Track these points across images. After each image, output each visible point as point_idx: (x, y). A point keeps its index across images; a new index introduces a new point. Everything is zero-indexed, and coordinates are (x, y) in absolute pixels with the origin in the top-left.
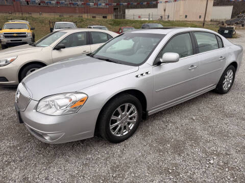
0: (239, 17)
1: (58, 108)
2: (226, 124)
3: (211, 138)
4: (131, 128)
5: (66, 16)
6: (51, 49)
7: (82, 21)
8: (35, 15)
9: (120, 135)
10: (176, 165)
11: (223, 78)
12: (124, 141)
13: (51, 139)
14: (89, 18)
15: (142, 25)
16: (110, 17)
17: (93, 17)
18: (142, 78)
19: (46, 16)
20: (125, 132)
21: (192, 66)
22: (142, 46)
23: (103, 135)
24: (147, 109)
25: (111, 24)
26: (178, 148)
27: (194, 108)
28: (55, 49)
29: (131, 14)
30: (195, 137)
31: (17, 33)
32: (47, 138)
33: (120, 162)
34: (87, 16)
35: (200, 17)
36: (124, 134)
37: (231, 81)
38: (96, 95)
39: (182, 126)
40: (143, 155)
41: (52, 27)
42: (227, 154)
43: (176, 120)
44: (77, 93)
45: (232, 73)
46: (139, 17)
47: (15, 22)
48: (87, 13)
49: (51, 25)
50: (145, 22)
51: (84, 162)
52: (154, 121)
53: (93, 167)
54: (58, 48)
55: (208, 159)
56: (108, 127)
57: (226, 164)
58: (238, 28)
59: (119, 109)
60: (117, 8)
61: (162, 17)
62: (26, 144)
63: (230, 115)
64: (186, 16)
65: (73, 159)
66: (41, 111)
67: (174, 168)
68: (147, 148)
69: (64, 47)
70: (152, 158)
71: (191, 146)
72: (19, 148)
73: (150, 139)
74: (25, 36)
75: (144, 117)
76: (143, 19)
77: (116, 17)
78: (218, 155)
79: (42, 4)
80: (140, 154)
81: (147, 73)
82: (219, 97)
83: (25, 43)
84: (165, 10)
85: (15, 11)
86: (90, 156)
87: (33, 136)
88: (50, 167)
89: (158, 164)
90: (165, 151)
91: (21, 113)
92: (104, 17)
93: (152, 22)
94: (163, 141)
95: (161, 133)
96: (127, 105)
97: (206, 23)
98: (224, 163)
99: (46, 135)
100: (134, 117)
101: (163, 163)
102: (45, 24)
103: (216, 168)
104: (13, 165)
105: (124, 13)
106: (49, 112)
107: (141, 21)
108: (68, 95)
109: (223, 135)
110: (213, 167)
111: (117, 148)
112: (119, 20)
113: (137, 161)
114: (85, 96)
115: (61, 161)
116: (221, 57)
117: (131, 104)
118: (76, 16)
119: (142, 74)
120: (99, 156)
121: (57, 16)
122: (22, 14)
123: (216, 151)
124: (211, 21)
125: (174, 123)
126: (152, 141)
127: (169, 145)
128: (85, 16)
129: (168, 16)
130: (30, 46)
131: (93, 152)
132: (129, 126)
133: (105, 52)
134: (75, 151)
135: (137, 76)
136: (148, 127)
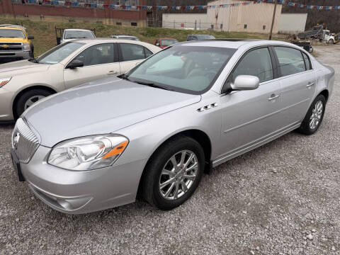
0: (315, 29)
1: (83, 158)
2: (321, 178)
3: (304, 200)
4: (188, 187)
5: (79, 21)
6: (63, 67)
7: (102, 28)
8: (35, 19)
9: (172, 198)
10: (259, 243)
11: (310, 112)
12: (179, 206)
13: (71, 206)
14: (112, 24)
15: (187, 36)
16: (142, 24)
17: (118, 24)
18: (206, 112)
19: (49, 19)
20: (180, 192)
21: (273, 95)
22: (196, 66)
23: (149, 199)
24: (212, 159)
25: (143, 34)
26: (259, 217)
27: (272, 155)
28: (67, 67)
29: (170, 20)
30: (280, 199)
31: (7, 44)
32: (64, 205)
33: (176, 240)
34: (110, 21)
35: (264, 27)
36: (179, 196)
37: (319, 117)
38: (141, 138)
39: (259, 182)
40: (209, 229)
41: (59, 36)
42: (329, 224)
43: (250, 174)
44: (112, 135)
45: (322, 106)
46: (182, 25)
47: (5, 28)
48: (110, 18)
49: (58, 32)
50: (190, 32)
51: (122, 242)
52: (219, 176)
53: (136, 249)
54: (72, 66)
55: (304, 232)
56: (156, 186)
57: (331, 239)
58: (314, 43)
59: (173, 159)
60: (151, 13)
61: (212, 26)
62: (29, 214)
63: (324, 166)
64: (245, 26)
65: (103, 236)
66: (54, 164)
67: (258, 248)
68: (214, 216)
69: (81, 65)
70: (222, 232)
71: (277, 212)
72: (17, 220)
73: (216, 202)
74: (20, 49)
75: (207, 169)
76: (186, 29)
77: (150, 24)
78: (317, 225)
79: (44, 4)
80: (205, 226)
81: (213, 105)
82: (304, 139)
83: (20, 58)
84: (217, 17)
85: (4, 12)
86: (130, 232)
87: (39, 200)
88: (68, 251)
89: (233, 241)
90: (241, 220)
91: (22, 165)
92: (133, 24)
93: (200, 32)
94: (235, 206)
95: (231, 193)
96: (184, 153)
97: (272, 36)
98: (328, 238)
99: (63, 200)
100: (193, 170)
101: (240, 240)
102: (49, 32)
103: (317, 245)
104: (9, 247)
105: (161, 19)
106: (68, 164)
107: (185, 31)
108: (97, 139)
109: (320, 195)
110: (313, 244)
111: (169, 218)
112: (154, 29)
113: (201, 238)
114: (124, 139)
115: (85, 239)
116: (309, 83)
117: (189, 152)
118: (93, 22)
119: (206, 107)
120: (144, 231)
121: (66, 21)
122: (15, 17)
123: (314, 220)
124: (279, 33)
125: (248, 178)
126: (220, 205)
127: (245, 212)
128: (106, 22)
129: (222, 25)
130: (29, 62)
131: (133, 224)
132: (186, 184)
133: (144, 72)
134: (106, 223)
135: (199, 110)
136: (211, 184)
